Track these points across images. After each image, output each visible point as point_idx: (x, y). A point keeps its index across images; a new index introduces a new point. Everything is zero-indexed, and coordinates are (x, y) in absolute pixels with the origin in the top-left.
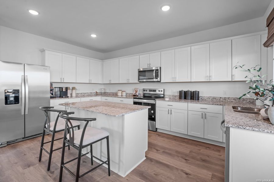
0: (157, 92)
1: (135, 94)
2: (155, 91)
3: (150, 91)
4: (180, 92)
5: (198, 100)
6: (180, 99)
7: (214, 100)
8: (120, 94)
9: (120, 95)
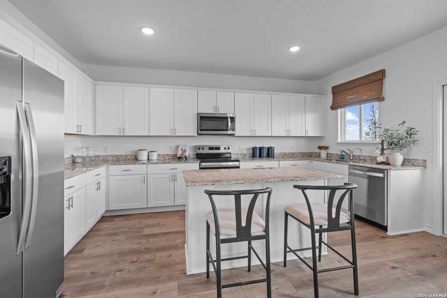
0: (222, 151)
1: (182, 154)
2: (218, 148)
3: (211, 148)
4: (254, 149)
5: (274, 157)
6: (253, 157)
7: (285, 156)
8: (144, 156)
9: (146, 158)
